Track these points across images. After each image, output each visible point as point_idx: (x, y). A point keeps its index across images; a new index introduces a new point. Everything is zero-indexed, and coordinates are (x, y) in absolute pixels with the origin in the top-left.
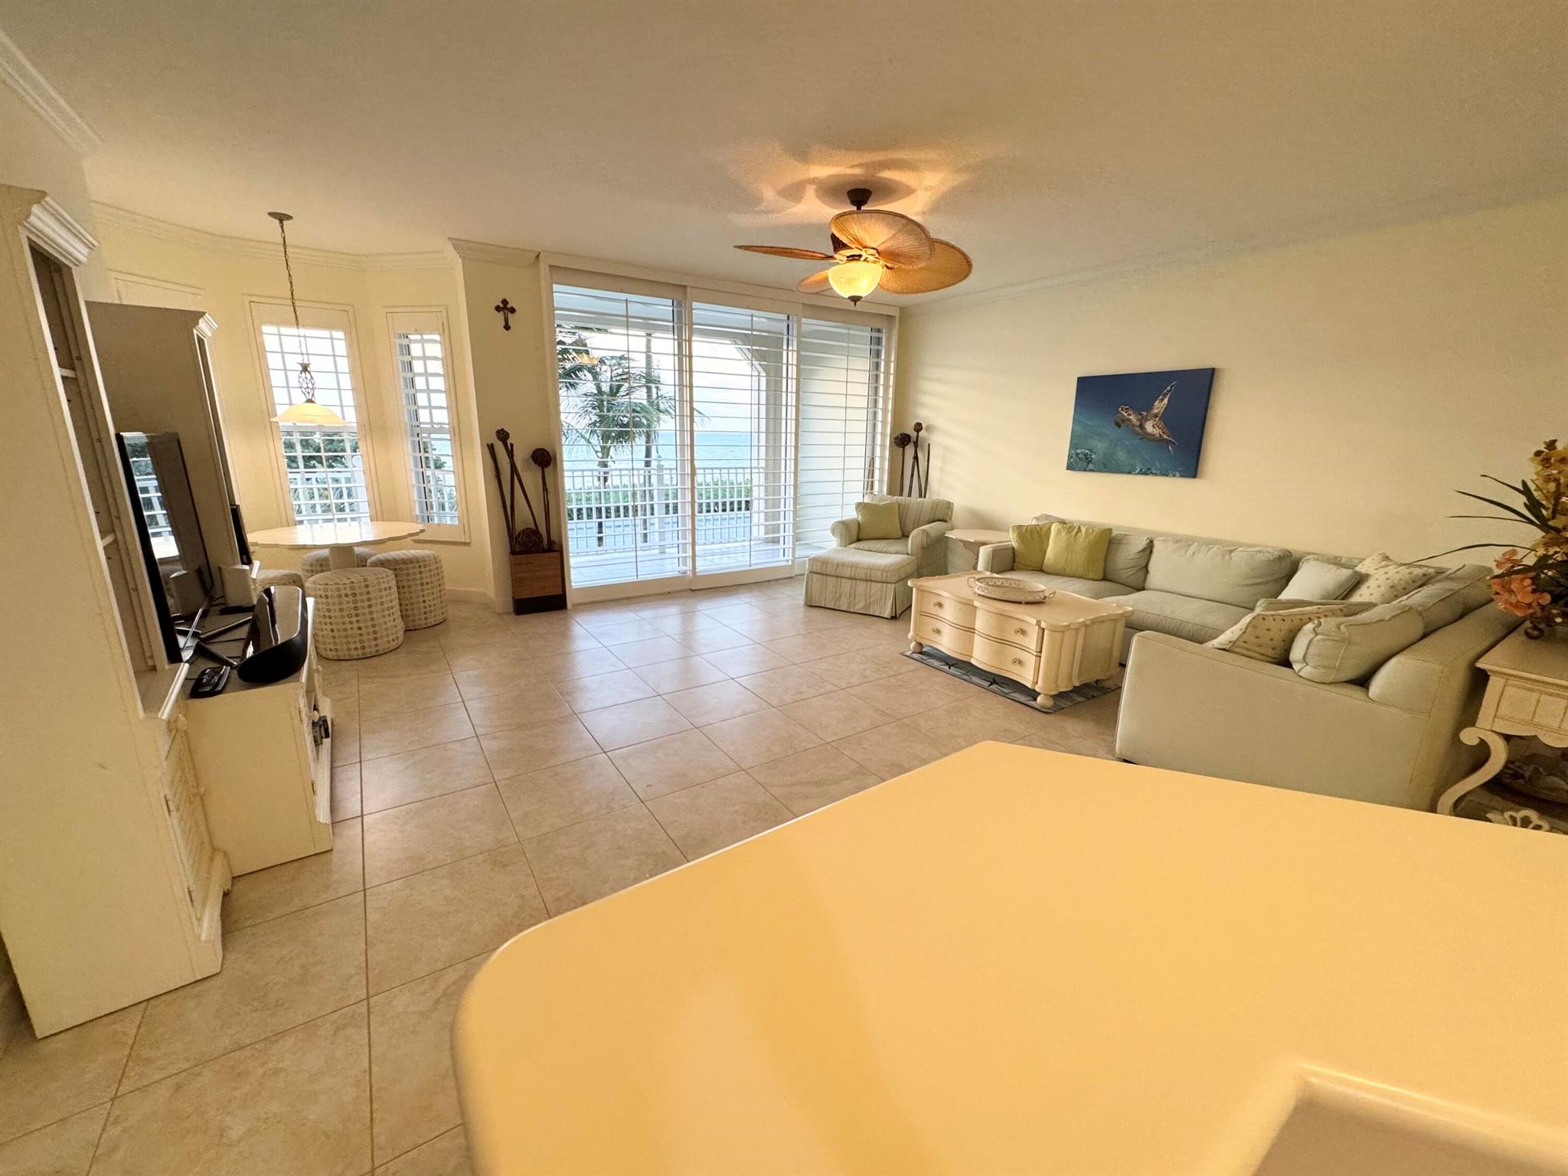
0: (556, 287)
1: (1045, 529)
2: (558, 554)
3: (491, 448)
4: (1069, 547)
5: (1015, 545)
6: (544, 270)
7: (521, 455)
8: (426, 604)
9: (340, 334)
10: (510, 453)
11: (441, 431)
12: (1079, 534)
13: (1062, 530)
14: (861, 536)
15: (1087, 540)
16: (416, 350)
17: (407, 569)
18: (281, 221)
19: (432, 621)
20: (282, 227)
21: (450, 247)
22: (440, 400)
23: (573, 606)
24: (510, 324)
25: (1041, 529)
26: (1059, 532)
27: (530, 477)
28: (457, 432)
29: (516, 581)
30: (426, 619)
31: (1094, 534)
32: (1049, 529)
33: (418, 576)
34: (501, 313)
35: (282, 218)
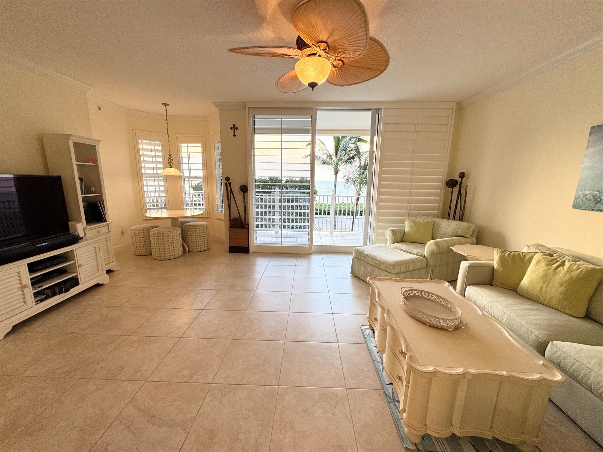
0: (256, 116)
1: (528, 257)
2: (247, 229)
3: (226, 184)
4: (545, 278)
5: (496, 266)
6: (247, 109)
7: (235, 187)
8: (197, 243)
9: (199, 145)
10: (230, 186)
12: (561, 268)
13: (543, 261)
14: (404, 239)
15: (568, 276)
17: (191, 229)
18: (166, 106)
19: (199, 250)
20: (166, 108)
21: (213, 105)
23: (252, 252)
24: (236, 134)
25: (525, 256)
26: (539, 262)
27: (238, 196)
29: (231, 239)
30: (197, 248)
31: (579, 271)
32: (532, 257)
33: (194, 232)
34: (233, 130)
35: (166, 105)
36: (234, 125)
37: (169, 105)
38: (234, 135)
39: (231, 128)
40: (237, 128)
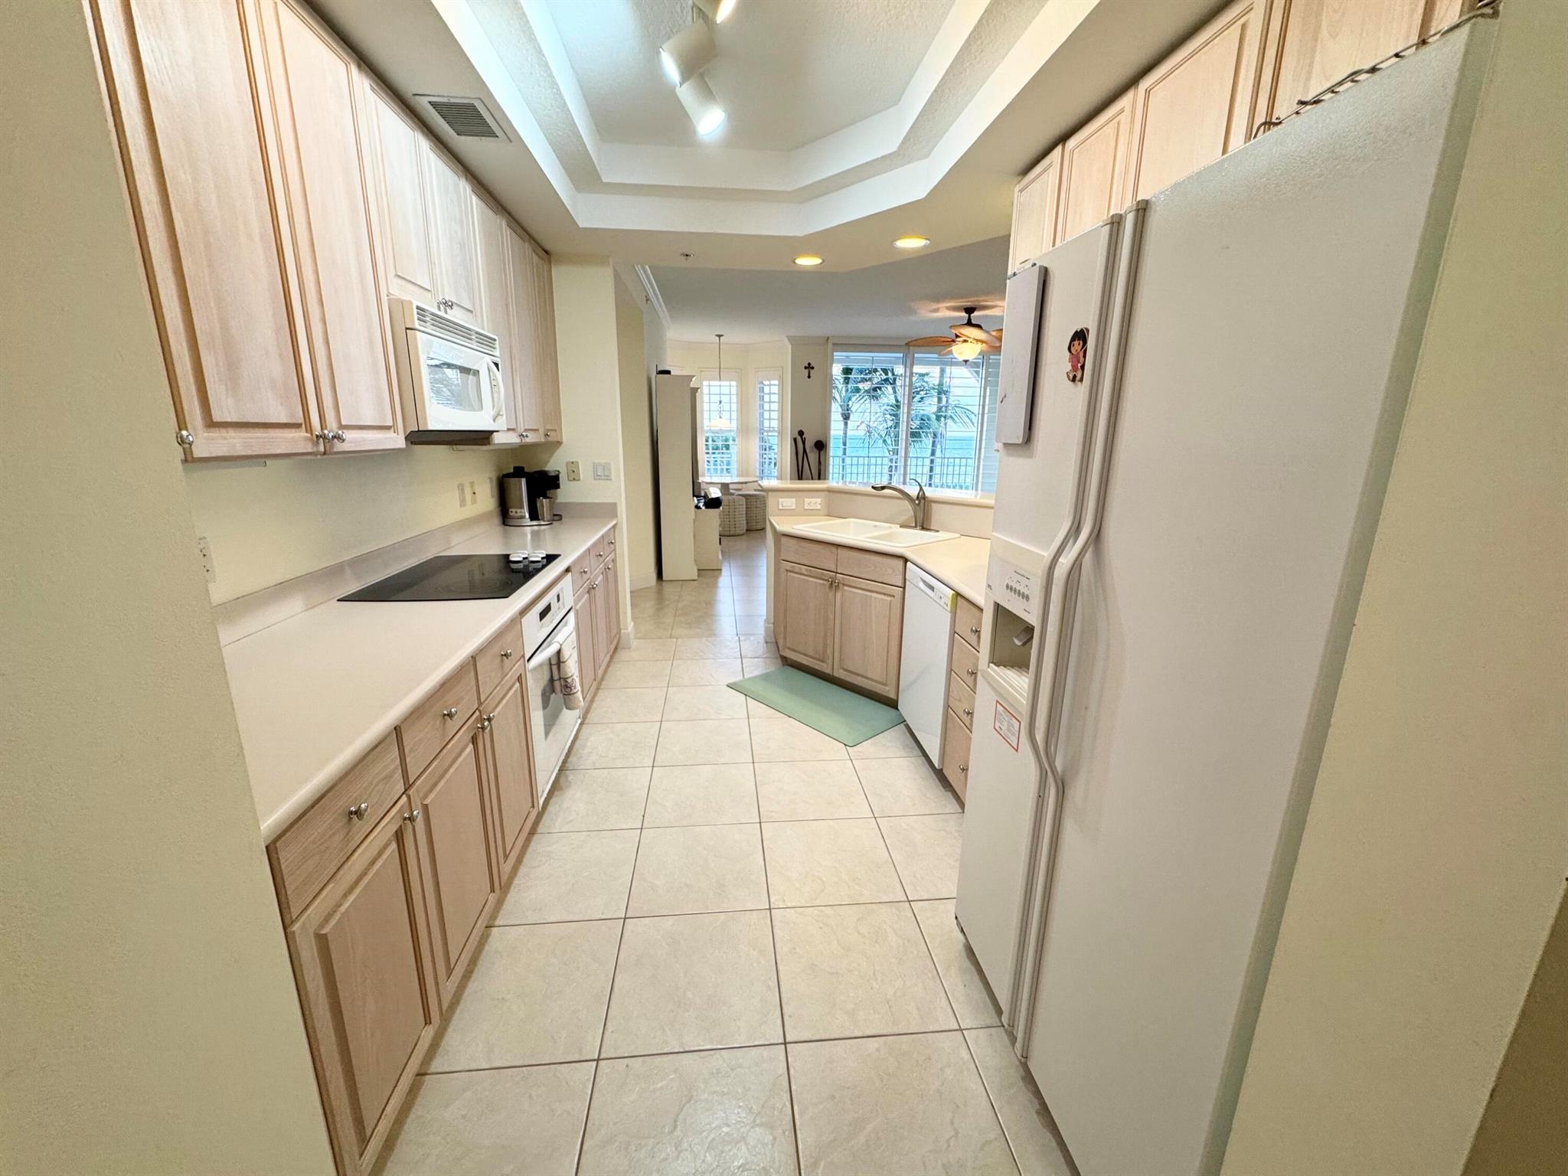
0: (835, 354)
3: (795, 440)
6: (830, 345)
7: (809, 444)
9: (734, 383)
10: (804, 443)
11: (774, 431)
16: (766, 389)
17: (751, 499)
18: (719, 337)
19: (759, 527)
20: (719, 340)
21: (786, 339)
22: (775, 415)
24: (811, 375)
27: (813, 456)
28: (781, 432)
30: (756, 525)
33: (755, 504)
34: (807, 370)
36: (809, 364)
37: (722, 335)
38: (809, 377)
39: (806, 368)
40: (813, 368)
